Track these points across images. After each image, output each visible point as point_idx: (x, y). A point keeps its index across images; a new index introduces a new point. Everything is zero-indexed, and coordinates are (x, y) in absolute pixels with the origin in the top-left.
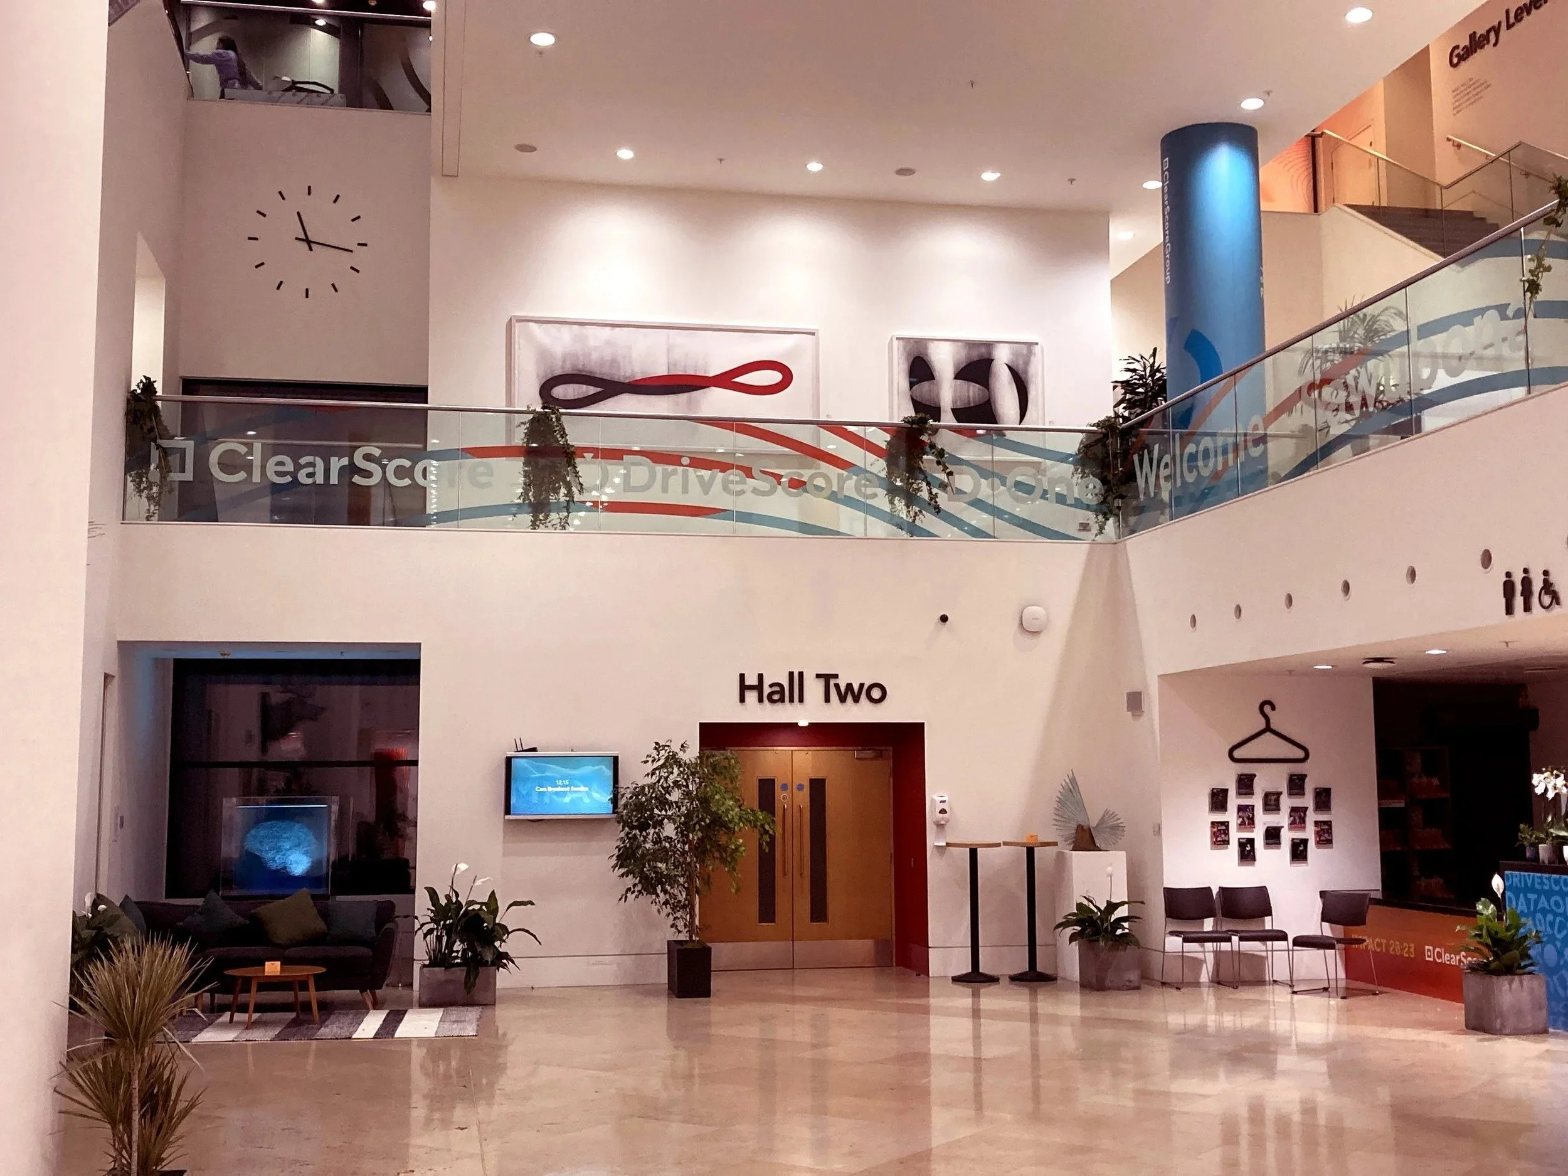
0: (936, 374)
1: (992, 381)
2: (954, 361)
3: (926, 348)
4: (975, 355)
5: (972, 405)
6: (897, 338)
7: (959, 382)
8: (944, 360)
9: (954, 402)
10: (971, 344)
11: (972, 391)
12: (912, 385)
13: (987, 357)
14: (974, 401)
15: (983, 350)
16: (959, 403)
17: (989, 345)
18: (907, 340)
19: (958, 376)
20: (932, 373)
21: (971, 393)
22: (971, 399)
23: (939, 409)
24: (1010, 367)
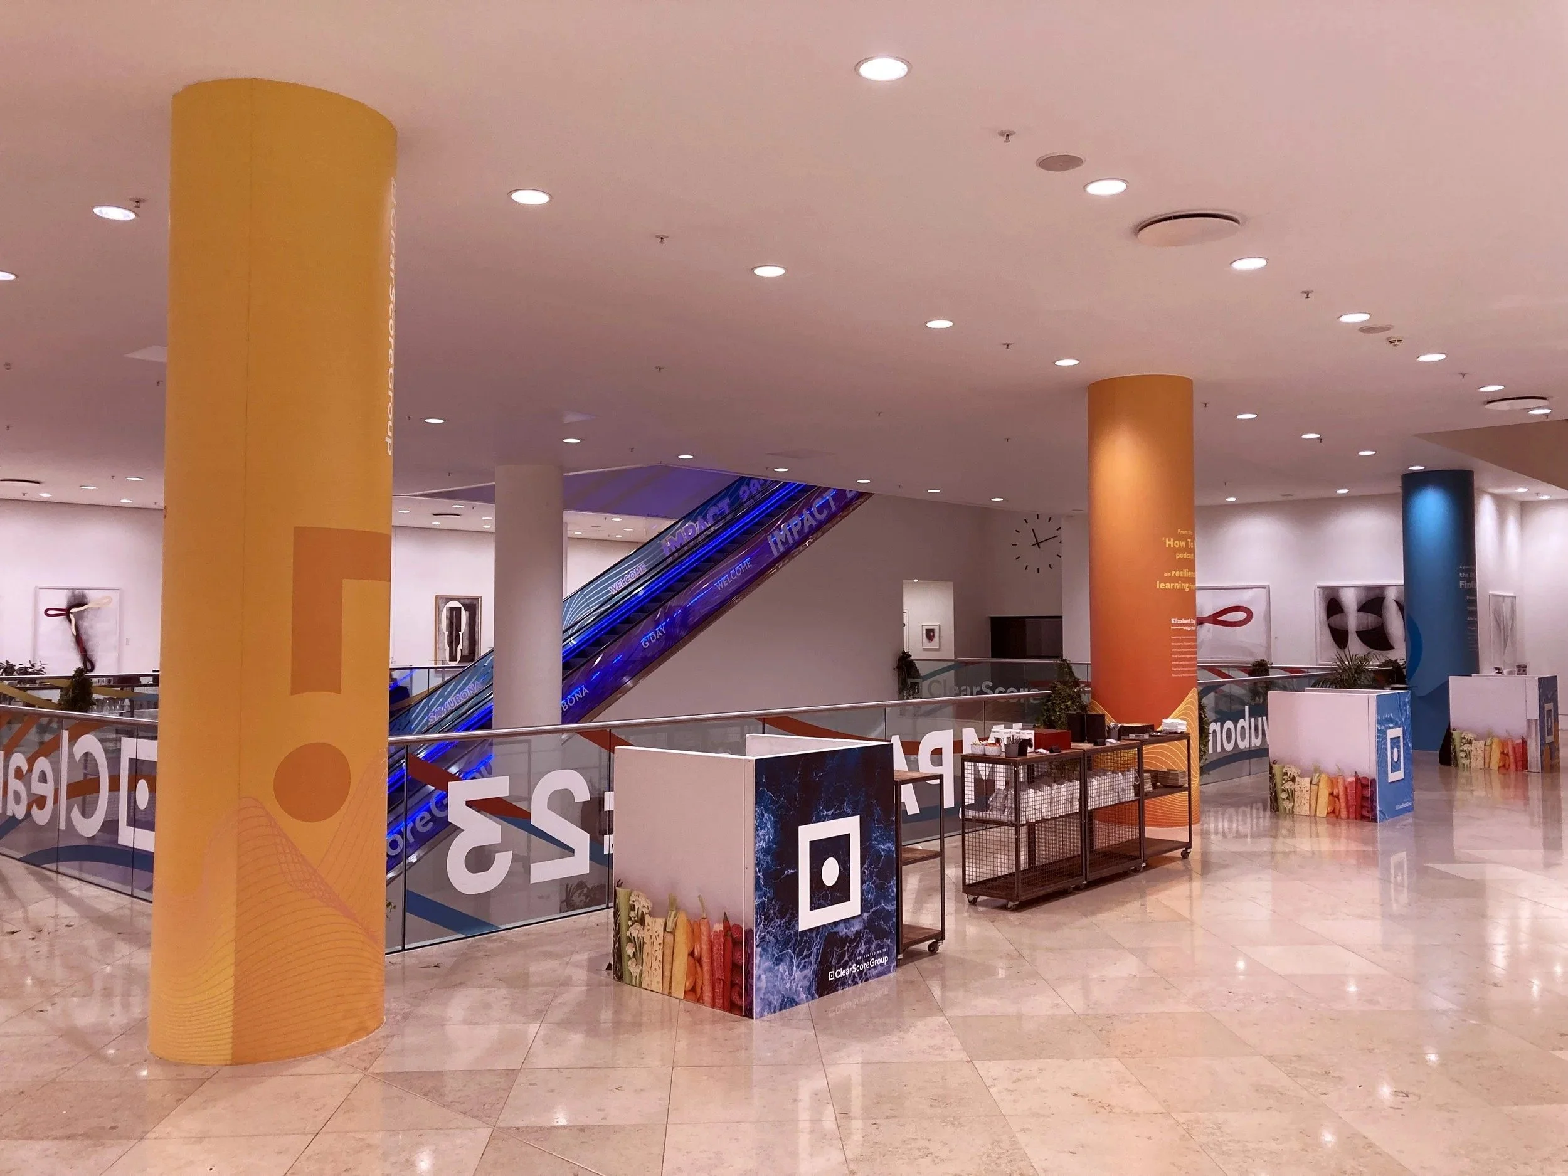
0: (1345, 609)
1: (1384, 611)
2: (1357, 600)
3: (1338, 592)
4: (1372, 595)
5: (1370, 628)
6: (1318, 588)
7: (1361, 614)
8: (1350, 600)
9: (1358, 627)
10: (1369, 589)
11: (1370, 619)
12: (1328, 618)
13: (1380, 596)
14: (1371, 626)
15: (1377, 591)
16: (1361, 628)
17: (1382, 588)
18: (1324, 588)
19: (1359, 610)
20: (1342, 609)
21: (1370, 621)
22: (1370, 624)
23: (1348, 631)
24: (1396, 602)
